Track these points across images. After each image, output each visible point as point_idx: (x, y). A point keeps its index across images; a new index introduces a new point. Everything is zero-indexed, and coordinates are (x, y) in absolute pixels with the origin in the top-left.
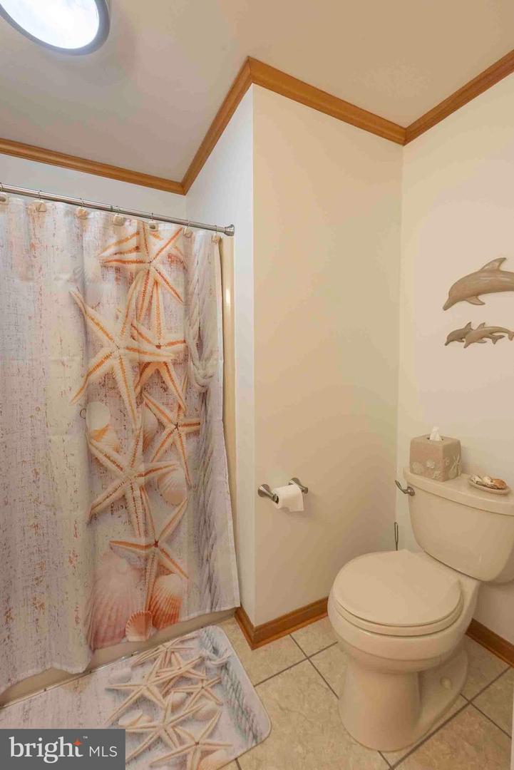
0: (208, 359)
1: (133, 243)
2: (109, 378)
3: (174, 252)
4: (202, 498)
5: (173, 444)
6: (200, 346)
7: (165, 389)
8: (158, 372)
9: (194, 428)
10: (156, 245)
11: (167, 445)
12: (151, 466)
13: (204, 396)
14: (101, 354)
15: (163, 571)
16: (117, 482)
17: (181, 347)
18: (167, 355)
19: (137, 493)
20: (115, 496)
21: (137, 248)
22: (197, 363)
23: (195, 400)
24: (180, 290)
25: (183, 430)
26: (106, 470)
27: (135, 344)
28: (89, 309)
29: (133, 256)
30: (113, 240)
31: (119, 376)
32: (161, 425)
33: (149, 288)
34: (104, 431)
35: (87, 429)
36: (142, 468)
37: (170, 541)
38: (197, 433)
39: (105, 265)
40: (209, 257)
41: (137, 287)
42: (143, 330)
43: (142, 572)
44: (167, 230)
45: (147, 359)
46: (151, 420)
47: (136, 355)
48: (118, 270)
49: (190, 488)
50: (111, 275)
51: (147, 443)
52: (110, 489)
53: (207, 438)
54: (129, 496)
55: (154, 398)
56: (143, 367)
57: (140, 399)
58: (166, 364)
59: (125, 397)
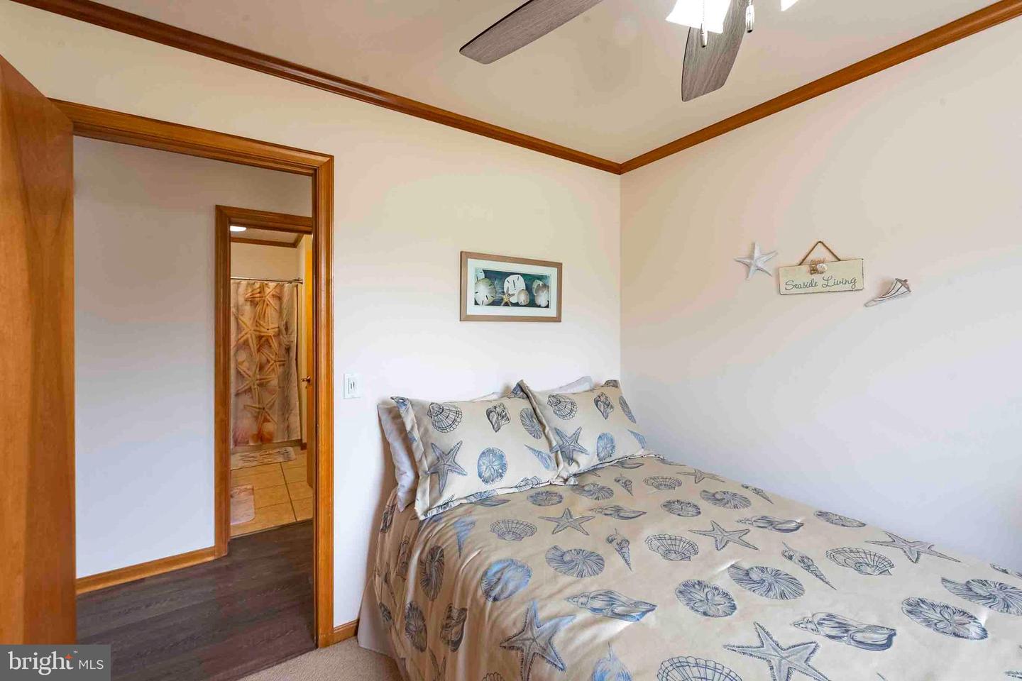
0: (291, 334)
1: (258, 290)
2: (246, 343)
3: (274, 293)
4: (286, 394)
5: (273, 369)
6: (287, 329)
7: (270, 346)
8: (267, 340)
9: (282, 363)
10: (267, 290)
11: (270, 370)
12: (263, 377)
13: (288, 350)
14: (243, 333)
15: (266, 420)
16: (248, 382)
17: (277, 329)
18: (271, 333)
19: (256, 387)
20: (246, 388)
21: (260, 293)
22: (285, 336)
23: (283, 352)
24: (277, 308)
25: (278, 363)
26: (244, 377)
27: (258, 329)
28: (240, 317)
29: (258, 295)
30: (250, 290)
31: (250, 340)
32: (268, 361)
33: (265, 306)
34: (244, 361)
35: (237, 360)
36: (258, 377)
37: (270, 408)
38: (284, 365)
39: (246, 300)
40: (291, 295)
41: (259, 308)
42: (262, 323)
43: (256, 418)
44: (272, 285)
45: (263, 334)
46: (264, 359)
47: (258, 333)
48: (251, 301)
49: (280, 387)
50: (249, 303)
51: (261, 368)
52: (245, 384)
53: (289, 367)
54: (252, 387)
55: (266, 350)
56: (260, 337)
57: (259, 350)
58: (271, 336)
59: (252, 349)
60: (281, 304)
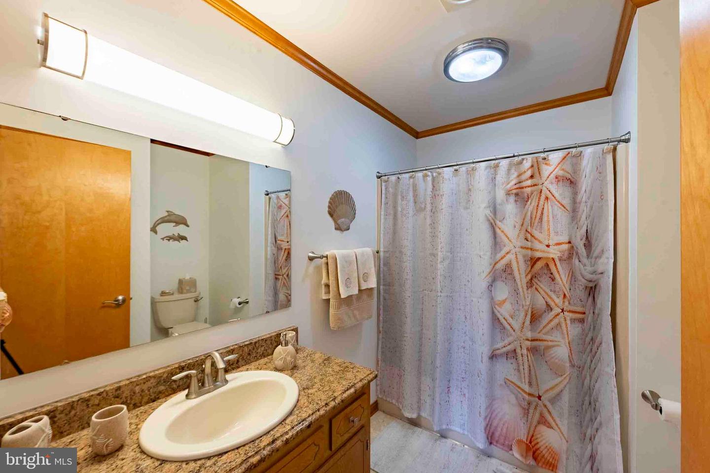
0: (599, 257)
1: (529, 173)
2: (508, 268)
3: (561, 173)
5: (559, 324)
6: (588, 245)
7: (553, 280)
8: (547, 265)
9: (581, 316)
10: (546, 170)
11: (553, 324)
12: (537, 335)
13: (592, 290)
14: (503, 252)
16: (510, 339)
17: (566, 247)
18: (554, 253)
19: (525, 352)
20: (509, 348)
21: (532, 177)
22: (585, 260)
23: (580, 293)
24: (567, 202)
25: (569, 316)
26: (504, 328)
27: (529, 244)
28: (498, 222)
29: (529, 182)
30: (516, 174)
31: (515, 266)
32: (549, 308)
33: (541, 202)
34: (504, 301)
35: (492, 298)
36: (529, 335)
38: (582, 321)
39: (508, 193)
41: (531, 206)
42: (536, 233)
43: (526, 412)
44: (555, 157)
45: (538, 255)
46: (540, 303)
47: (529, 252)
48: (517, 195)
49: (573, 366)
50: (512, 199)
51: (535, 318)
52: (506, 342)
53: (595, 327)
54: (518, 350)
55: (543, 284)
56: (534, 261)
57: (530, 284)
58: (553, 259)
59: (518, 281)
60: (575, 194)
